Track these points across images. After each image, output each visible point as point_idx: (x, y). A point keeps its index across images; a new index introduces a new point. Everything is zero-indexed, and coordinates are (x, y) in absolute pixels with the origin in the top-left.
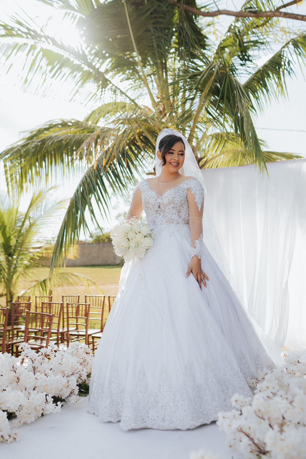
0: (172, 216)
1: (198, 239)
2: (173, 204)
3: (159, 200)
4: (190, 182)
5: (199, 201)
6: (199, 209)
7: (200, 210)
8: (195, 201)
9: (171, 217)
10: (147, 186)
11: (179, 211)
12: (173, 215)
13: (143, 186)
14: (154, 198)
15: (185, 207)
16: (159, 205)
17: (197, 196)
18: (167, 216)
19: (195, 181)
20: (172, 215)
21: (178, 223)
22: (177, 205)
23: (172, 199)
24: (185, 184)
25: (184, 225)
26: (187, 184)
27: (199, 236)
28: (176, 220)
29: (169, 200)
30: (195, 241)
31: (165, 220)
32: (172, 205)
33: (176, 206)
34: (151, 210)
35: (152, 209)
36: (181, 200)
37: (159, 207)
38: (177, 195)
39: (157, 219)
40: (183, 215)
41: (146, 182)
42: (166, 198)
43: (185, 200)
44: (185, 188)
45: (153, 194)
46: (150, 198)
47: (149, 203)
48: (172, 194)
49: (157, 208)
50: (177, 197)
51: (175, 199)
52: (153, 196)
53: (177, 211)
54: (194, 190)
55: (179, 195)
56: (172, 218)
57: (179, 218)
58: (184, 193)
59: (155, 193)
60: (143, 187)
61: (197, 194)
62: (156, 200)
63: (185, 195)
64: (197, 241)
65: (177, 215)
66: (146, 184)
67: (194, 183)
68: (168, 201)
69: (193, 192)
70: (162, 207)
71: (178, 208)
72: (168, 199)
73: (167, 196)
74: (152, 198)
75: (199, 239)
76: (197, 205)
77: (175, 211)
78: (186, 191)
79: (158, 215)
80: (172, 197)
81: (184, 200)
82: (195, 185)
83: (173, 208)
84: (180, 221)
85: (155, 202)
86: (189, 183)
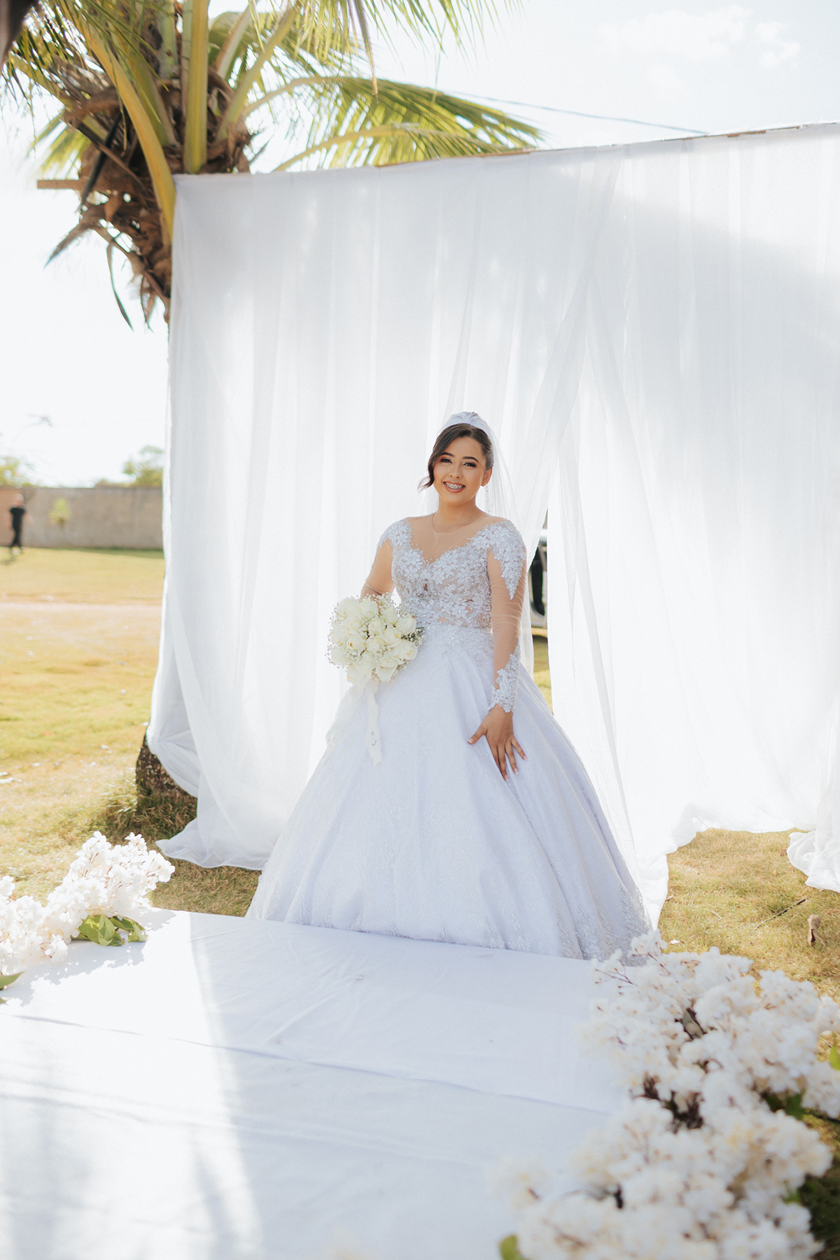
0: (453, 609)
1: (504, 668)
2: (453, 585)
3: (425, 574)
4: (493, 533)
5: (511, 577)
6: (510, 594)
7: (512, 597)
8: (502, 576)
9: (451, 611)
10: (406, 537)
11: (470, 599)
12: (456, 606)
13: (399, 535)
14: (414, 567)
15: (484, 590)
16: (426, 585)
17: (506, 565)
18: (443, 607)
19: (505, 530)
20: (453, 606)
21: (465, 626)
22: (463, 587)
23: (452, 573)
24: (485, 538)
25: (479, 630)
26: (487, 538)
27: (507, 660)
28: (461, 618)
29: (445, 575)
30: (499, 672)
31: (436, 616)
32: (452, 587)
33: (460, 589)
34: (409, 592)
35: (411, 592)
36: (473, 577)
37: (426, 588)
38: (463, 565)
39: (420, 611)
40: (477, 607)
41: (405, 526)
42: (440, 570)
43: (484, 575)
44: (483, 547)
45: (415, 558)
46: (408, 566)
47: (404, 578)
48: (453, 563)
49: (420, 590)
50: (464, 570)
51: (459, 574)
52: (414, 563)
53: (463, 599)
54: (501, 551)
55: (469, 565)
56: (453, 613)
57: (467, 615)
58: (482, 560)
59: (419, 556)
60: (398, 538)
61: (507, 560)
62: (419, 572)
63: (483, 564)
64: (501, 672)
65: (463, 608)
66: (405, 531)
67: (503, 535)
68: (443, 578)
69: (497, 557)
70: (431, 588)
71: (467, 593)
72: (443, 573)
73: (441, 567)
74: (411, 567)
75: (508, 666)
76: (505, 586)
77: (460, 599)
78: (485, 554)
79: (423, 604)
80: (452, 571)
81: (480, 577)
82: (503, 540)
83: (454, 592)
84: (469, 620)
85: (417, 576)
86: (491, 536)
